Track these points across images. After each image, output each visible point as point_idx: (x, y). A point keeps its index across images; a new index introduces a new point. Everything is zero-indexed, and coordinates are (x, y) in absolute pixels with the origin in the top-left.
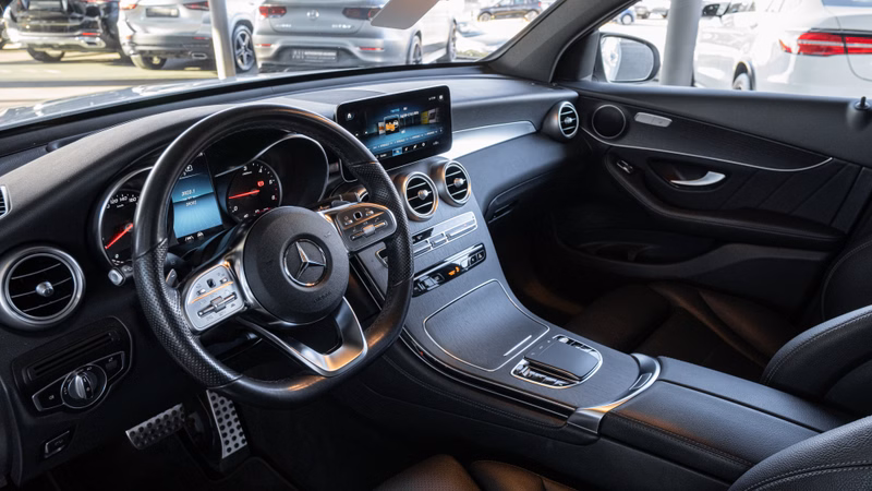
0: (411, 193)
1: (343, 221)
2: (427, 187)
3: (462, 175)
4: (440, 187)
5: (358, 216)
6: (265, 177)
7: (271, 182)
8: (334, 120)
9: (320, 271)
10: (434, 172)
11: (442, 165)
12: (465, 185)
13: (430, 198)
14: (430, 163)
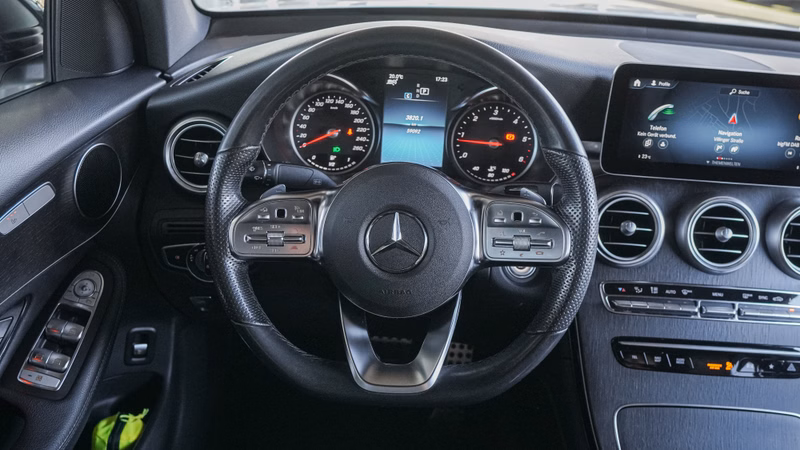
1: (495, 214)
5: (517, 217)
7: (525, 139)
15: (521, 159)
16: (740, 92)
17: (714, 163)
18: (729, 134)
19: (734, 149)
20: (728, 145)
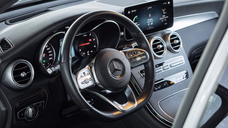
0: (154, 46)
1: (129, 55)
2: (161, 44)
3: (178, 39)
4: (167, 44)
5: (134, 53)
6: (92, 38)
7: (94, 40)
8: (123, 14)
9: (120, 72)
10: (165, 37)
11: (169, 34)
12: (179, 43)
13: (163, 48)
14: (163, 33)
15: (95, 46)
16: (150, 8)
17: (149, 29)
18: (150, 20)
19: (152, 24)
20: (150, 23)
